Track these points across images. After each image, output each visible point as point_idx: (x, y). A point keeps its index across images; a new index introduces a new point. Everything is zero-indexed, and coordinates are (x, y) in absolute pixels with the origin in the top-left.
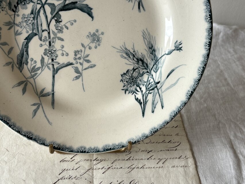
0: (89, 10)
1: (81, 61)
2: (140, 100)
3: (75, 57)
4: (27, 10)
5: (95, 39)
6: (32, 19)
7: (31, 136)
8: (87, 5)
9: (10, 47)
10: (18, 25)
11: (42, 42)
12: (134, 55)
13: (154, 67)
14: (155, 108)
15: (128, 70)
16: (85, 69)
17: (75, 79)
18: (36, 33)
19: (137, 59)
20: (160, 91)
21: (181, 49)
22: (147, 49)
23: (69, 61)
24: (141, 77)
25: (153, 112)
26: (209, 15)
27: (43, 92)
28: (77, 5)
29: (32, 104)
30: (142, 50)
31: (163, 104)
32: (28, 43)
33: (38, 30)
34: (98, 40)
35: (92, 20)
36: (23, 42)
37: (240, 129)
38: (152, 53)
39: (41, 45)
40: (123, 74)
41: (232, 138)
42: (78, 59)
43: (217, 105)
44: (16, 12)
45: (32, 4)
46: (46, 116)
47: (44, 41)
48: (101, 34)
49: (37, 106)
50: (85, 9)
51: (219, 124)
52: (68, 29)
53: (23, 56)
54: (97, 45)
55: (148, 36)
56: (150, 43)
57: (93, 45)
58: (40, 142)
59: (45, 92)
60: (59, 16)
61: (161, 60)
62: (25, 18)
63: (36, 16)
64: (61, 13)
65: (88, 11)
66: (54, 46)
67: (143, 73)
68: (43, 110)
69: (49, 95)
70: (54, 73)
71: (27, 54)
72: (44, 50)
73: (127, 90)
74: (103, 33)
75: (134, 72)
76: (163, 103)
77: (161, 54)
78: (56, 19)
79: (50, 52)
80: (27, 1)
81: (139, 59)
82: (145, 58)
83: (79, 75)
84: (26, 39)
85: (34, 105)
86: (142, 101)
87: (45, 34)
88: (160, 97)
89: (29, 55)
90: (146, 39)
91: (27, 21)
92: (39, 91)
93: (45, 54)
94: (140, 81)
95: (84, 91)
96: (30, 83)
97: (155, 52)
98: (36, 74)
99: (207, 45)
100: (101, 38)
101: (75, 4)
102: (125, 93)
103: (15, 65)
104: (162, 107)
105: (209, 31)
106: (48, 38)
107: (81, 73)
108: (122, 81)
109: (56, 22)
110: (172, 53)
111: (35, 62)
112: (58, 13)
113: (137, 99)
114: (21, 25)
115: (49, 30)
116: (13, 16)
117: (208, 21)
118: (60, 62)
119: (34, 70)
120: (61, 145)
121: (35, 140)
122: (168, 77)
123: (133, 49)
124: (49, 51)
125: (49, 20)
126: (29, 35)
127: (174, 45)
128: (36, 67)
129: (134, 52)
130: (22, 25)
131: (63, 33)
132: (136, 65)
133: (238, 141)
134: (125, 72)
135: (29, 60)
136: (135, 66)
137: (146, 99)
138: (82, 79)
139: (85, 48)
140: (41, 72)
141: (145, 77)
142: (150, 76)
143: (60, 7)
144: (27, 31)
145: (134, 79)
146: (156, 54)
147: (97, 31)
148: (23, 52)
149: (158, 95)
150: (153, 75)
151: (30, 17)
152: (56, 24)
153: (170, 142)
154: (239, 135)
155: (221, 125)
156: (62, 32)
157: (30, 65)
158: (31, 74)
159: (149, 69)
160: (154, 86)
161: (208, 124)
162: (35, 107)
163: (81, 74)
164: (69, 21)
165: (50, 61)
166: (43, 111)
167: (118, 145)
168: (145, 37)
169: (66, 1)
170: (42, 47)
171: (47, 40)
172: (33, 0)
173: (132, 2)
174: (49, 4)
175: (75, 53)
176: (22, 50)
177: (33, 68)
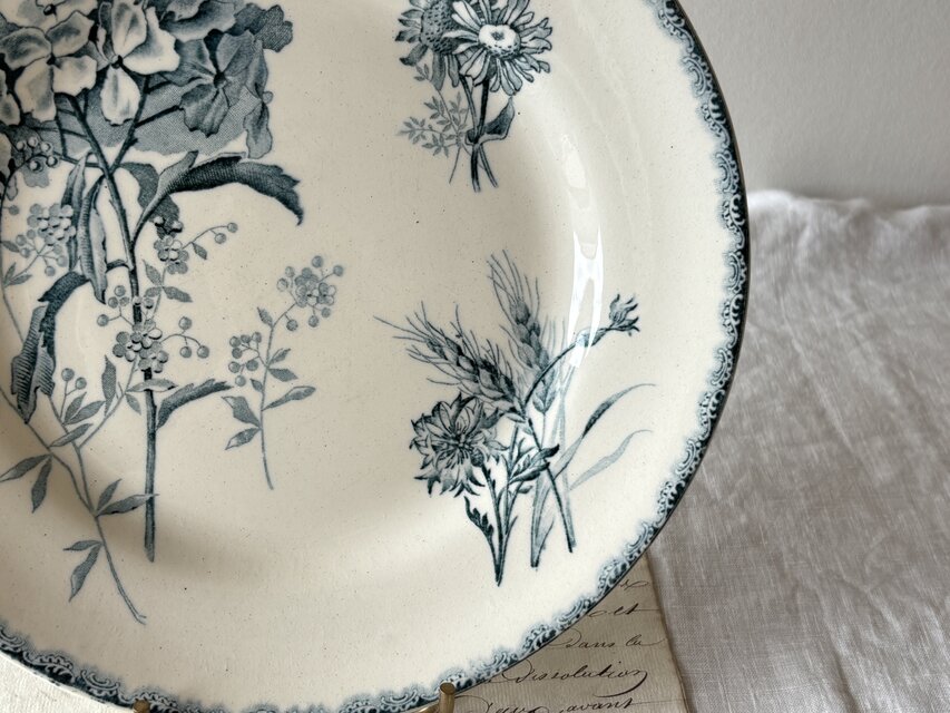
0: (286, 185)
1: (258, 374)
2: (485, 517)
3: (234, 360)
4: (48, 188)
5: (309, 293)
6: (66, 223)
7: (67, 671)
8: (276, 167)
10: (13, 248)
11: (106, 310)
12: (459, 348)
13: (535, 391)
14: (542, 547)
15: (439, 404)
16: (274, 405)
17: (234, 442)
18: (83, 276)
19: (473, 363)
20: (559, 481)
21: (636, 325)
22: (509, 328)
23: (211, 377)
24: (488, 428)
25: (535, 564)
26: (736, 202)
27: (111, 496)
28: (239, 168)
29: (69, 545)
30: (489, 330)
31: (573, 533)
32: (54, 314)
33: (92, 263)
34: (323, 296)
35: (299, 223)
36: (36, 310)
37: (875, 613)
38: (527, 341)
39: (104, 321)
40: (420, 420)
41: (843, 650)
42: (248, 367)
43: (789, 517)
44: (6, 198)
45: (65, 167)
46: (121, 591)
47: (114, 303)
48: (334, 273)
49: (89, 550)
50: (271, 183)
51: (793, 596)
52: (205, 257)
53: (34, 363)
54: (318, 314)
55: (512, 280)
56: (517, 301)
57: (302, 315)
58: (100, 692)
59: (118, 497)
60: (172, 210)
61: (562, 364)
62: (40, 219)
63: (83, 211)
64: (177, 198)
65: (280, 188)
66: (153, 322)
67: (497, 415)
68: (111, 565)
69: (133, 508)
70: (154, 424)
71: (51, 351)
72: (114, 338)
73: (437, 479)
74: (339, 271)
75: (459, 411)
76: (571, 527)
77: (563, 344)
78: (158, 220)
79: (139, 346)
80: (47, 158)
81: (480, 363)
82: (502, 361)
83: (250, 426)
84: (46, 297)
85: (77, 547)
86: (492, 521)
87: (119, 277)
88: (560, 505)
89: (57, 360)
90: (505, 289)
91: (50, 231)
92: (96, 492)
93: (119, 351)
94: (484, 443)
95: (272, 488)
96: (63, 463)
97: (538, 335)
98: (84, 428)
99: (732, 314)
100: (335, 287)
101: (230, 165)
102: (430, 492)
103: (5, 397)
104: (571, 545)
105: (736, 262)
106: (128, 294)
107: (259, 418)
108: (418, 446)
109: (158, 233)
110: (603, 339)
111: (82, 383)
112: (165, 197)
113: (474, 515)
114: (26, 246)
115: (134, 261)
117: (730, 223)
118: (175, 380)
119: (75, 413)
120: (183, 700)
121: (81, 685)
122: (587, 429)
123: (457, 324)
124: (134, 342)
125: (132, 227)
126: (56, 283)
127: (609, 310)
128: (85, 403)
129: (458, 336)
130: (31, 248)
131: (189, 272)
132: (465, 382)
133: (866, 664)
134: (428, 413)
135: (57, 378)
136: (463, 389)
137: (508, 514)
138: (263, 444)
139: (272, 327)
140: (105, 420)
141: (505, 430)
142: (522, 426)
143: (174, 175)
144: (48, 270)
145: (463, 437)
146: (545, 345)
147: (318, 262)
148: (36, 348)
149: (552, 496)
150: (533, 421)
151: (61, 214)
152: (157, 238)
153: (605, 671)
154: (870, 636)
155: (800, 600)
156: (184, 270)
157: (63, 392)
158: (66, 431)
159: (519, 399)
160: (537, 464)
161: (752, 597)
162: (80, 557)
163: (258, 424)
164: (211, 229)
165: (139, 377)
166: (113, 570)
167: (400, 696)
168: (499, 282)
169: (196, 153)
170: (106, 327)
171: (125, 300)
172: (70, 154)
173: (447, 153)
174: (134, 168)
175: (234, 345)
176: (31, 338)
177: (72, 408)
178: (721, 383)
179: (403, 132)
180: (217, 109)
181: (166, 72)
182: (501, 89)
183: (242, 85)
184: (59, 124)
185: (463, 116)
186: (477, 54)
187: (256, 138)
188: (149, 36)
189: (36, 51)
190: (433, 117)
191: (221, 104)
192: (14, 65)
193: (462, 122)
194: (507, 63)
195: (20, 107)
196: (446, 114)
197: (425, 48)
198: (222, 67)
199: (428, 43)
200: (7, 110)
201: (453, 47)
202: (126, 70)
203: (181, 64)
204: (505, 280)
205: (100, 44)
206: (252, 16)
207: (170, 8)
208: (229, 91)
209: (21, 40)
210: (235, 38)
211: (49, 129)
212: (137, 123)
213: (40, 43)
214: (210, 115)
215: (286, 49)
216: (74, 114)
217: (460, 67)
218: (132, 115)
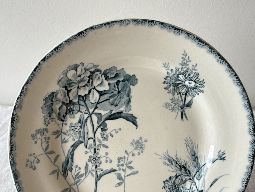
0: (134, 119)
1: (124, 167)
3: (118, 163)
4: (75, 119)
5: (138, 146)
6: (79, 127)
8: (132, 114)
9: (56, 155)
10: (65, 134)
11: (87, 150)
12: (176, 162)
13: (196, 174)
15: (171, 177)
16: (128, 176)
17: (117, 185)
18: (82, 141)
19: (180, 166)
21: (225, 158)
22: (190, 157)
23: (112, 168)
24: (183, 184)
26: (253, 128)
28: (123, 115)
30: (184, 157)
32: (74, 151)
33: (84, 138)
34: (142, 147)
35: (137, 128)
36: (69, 150)
38: (194, 160)
39: (86, 153)
40: (165, 181)
42: (122, 165)
44: (64, 121)
45: (79, 114)
47: (89, 148)
50: (130, 118)
52: (113, 137)
53: (68, 163)
54: (140, 152)
55: (191, 144)
56: (192, 150)
57: (136, 152)
60: (105, 125)
61: (204, 167)
62: (72, 126)
63: (83, 125)
64: (107, 122)
65: (133, 120)
66: (98, 153)
67: (186, 180)
70: (97, 180)
71: (72, 161)
72: (89, 157)
74: (146, 141)
75: (176, 179)
77: (204, 162)
78: (102, 127)
79: (95, 159)
80: (75, 111)
81: (182, 166)
82: (188, 165)
83: (121, 181)
84: (72, 146)
87: (91, 142)
89: (74, 163)
90: (189, 147)
93: (89, 161)
94: (182, 188)
96: (74, 190)
97: (198, 159)
98: (80, 180)
99: (251, 157)
100: (145, 145)
101: (120, 114)
103: (60, 172)
105: (252, 144)
106: (93, 146)
107: (123, 179)
108: (165, 188)
109: (102, 130)
110: (216, 162)
111: (80, 169)
112: (104, 121)
114: (68, 133)
115: (95, 138)
116: (62, 125)
117: (251, 134)
118: (103, 168)
119: (78, 176)
122: (211, 186)
123: (176, 156)
124: (93, 158)
125: (95, 129)
126: (75, 143)
127: (217, 154)
128: (80, 174)
129: (176, 159)
131: (108, 140)
132: (178, 171)
134: (168, 179)
135: (73, 167)
136: (177, 173)
138: (124, 186)
139: (128, 155)
140: (85, 178)
141: (188, 185)
142: (193, 183)
143: (106, 116)
144: (73, 139)
145: (177, 186)
146: (199, 161)
147: (141, 138)
148: (69, 159)
150: (196, 182)
151: (77, 125)
152: (101, 132)
156: (107, 140)
157: (74, 171)
158: (75, 181)
159: (192, 176)
163: (123, 181)
164: (115, 130)
165: (94, 167)
168: (187, 144)
169: (112, 111)
170: (87, 154)
171: (92, 147)
172: (81, 110)
173: (175, 111)
174: (96, 114)
175: (119, 160)
176: (68, 157)
177: (77, 175)
178: (248, 176)
179: (164, 106)
180: (118, 100)
181: (106, 91)
182: (190, 96)
183: (124, 94)
184: (79, 103)
185: (179, 102)
186: (184, 87)
187: (127, 107)
188: (102, 82)
189: (75, 85)
190: (172, 102)
191: (119, 99)
192: (69, 89)
193: (179, 104)
194: (192, 90)
195: (69, 99)
196: (175, 102)
197: (171, 85)
198: (120, 90)
199: (171, 84)
200: (66, 100)
201: (178, 85)
202: (96, 90)
203: (110, 89)
204: (189, 144)
205: (90, 84)
206: (128, 77)
207: (108, 75)
208: (121, 95)
209: (72, 83)
210: (123, 82)
211: (76, 104)
212: (98, 103)
213: (76, 84)
214: (116, 101)
215: (136, 85)
216: (82, 100)
217: (179, 90)
218: (97, 101)
